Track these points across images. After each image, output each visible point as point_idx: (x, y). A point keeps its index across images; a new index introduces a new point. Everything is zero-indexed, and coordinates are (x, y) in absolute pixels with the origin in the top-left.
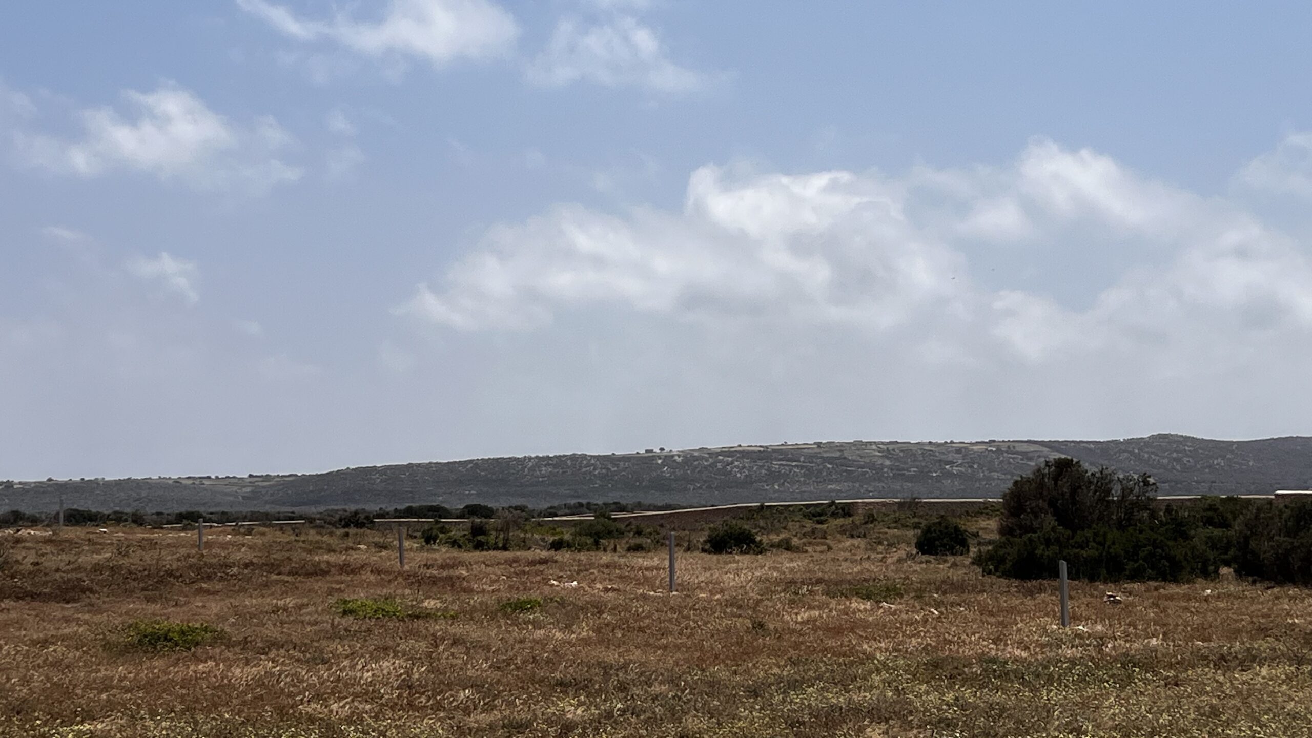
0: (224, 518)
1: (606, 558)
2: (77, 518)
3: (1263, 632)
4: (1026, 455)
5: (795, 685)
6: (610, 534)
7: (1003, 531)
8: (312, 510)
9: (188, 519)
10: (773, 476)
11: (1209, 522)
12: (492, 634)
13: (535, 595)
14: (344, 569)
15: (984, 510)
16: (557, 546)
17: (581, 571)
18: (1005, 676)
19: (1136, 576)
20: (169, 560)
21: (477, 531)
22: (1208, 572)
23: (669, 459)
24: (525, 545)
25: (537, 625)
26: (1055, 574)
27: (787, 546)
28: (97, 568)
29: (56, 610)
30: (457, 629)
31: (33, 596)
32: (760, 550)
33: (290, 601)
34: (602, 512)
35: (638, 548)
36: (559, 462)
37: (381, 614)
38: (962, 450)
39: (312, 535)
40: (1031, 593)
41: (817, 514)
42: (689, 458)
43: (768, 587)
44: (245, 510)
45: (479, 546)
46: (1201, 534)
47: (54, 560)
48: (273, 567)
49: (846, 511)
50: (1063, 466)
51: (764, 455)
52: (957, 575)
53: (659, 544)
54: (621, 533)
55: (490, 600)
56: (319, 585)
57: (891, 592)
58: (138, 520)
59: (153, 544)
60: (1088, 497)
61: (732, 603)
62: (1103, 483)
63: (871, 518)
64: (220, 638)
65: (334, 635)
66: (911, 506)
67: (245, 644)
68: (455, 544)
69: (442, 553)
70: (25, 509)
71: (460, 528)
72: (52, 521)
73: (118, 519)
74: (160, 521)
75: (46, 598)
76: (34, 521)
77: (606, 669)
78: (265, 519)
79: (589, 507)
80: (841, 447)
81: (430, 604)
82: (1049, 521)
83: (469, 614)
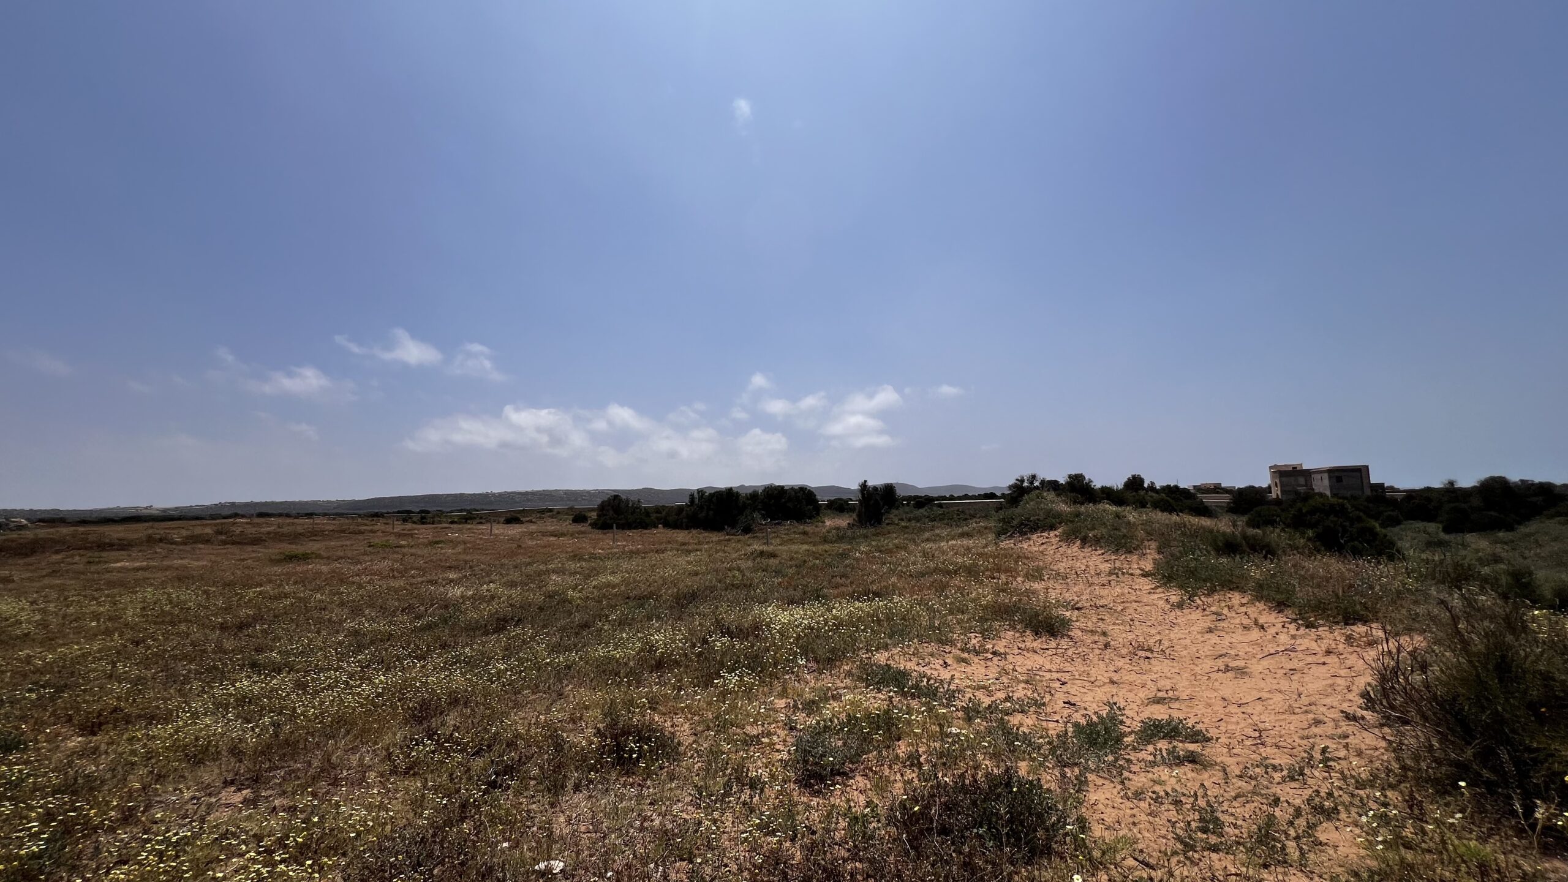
0: (325, 515)
1: (469, 526)
2: (261, 515)
3: (669, 542)
4: (607, 494)
5: (529, 564)
6: (471, 518)
7: (598, 516)
8: (361, 512)
9: (310, 515)
10: (529, 500)
11: (657, 512)
12: (425, 551)
13: (441, 539)
14: (372, 531)
15: (592, 510)
16: (452, 523)
17: (460, 531)
18: (595, 558)
19: (636, 528)
20: (300, 529)
21: (423, 518)
22: (656, 527)
23: (493, 495)
24: (440, 522)
25: (442, 548)
26: (612, 528)
27: (531, 521)
28: (269, 533)
29: (250, 548)
30: (413, 551)
31: (239, 543)
32: (522, 522)
33: (348, 543)
34: (469, 512)
35: (481, 523)
36: (455, 495)
37: (384, 546)
38: (588, 492)
39: (360, 520)
40: (605, 534)
41: (542, 512)
42: (500, 495)
43: (523, 534)
44: (334, 511)
45: (423, 523)
46: (654, 516)
47: (251, 531)
48: (343, 531)
49: (551, 510)
50: (616, 497)
51: (526, 494)
52: (583, 529)
53: (487, 521)
54: (475, 518)
55: (425, 541)
56: (361, 537)
57: (563, 535)
58: (288, 516)
59: (293, 524)
60: (623, 505)
61: (512, 539)
62: (627, 500)
63: (558, 513)
64: (319, 556)
65: (365, 554)
66: (571, 509)
67: (328, 558)
68: (414, 523)
69: (409, 526)
70: (239, 512)
71: (416, 517)
72: (251, 516)
73: (280, 515)
74: (298, 516)
75: (246, 544)
76: (243, 516)
77: (466, 562)
78: (341, 515)
79: (465, 510)
80: (551, 491)
81: (403, 543)
82: (611, 512)
83: (417, 545)
